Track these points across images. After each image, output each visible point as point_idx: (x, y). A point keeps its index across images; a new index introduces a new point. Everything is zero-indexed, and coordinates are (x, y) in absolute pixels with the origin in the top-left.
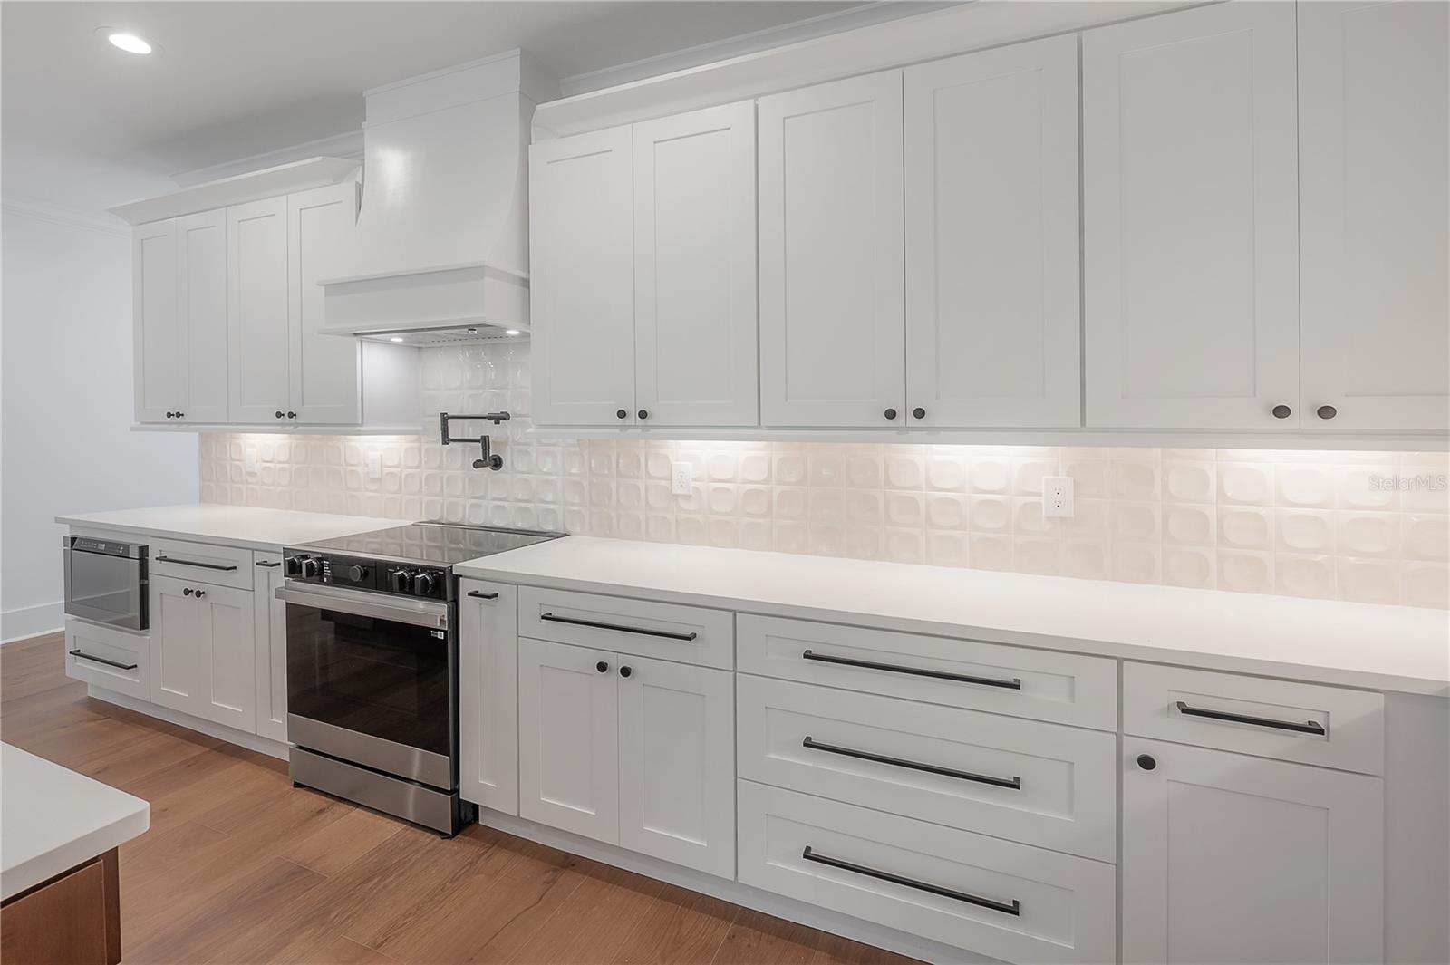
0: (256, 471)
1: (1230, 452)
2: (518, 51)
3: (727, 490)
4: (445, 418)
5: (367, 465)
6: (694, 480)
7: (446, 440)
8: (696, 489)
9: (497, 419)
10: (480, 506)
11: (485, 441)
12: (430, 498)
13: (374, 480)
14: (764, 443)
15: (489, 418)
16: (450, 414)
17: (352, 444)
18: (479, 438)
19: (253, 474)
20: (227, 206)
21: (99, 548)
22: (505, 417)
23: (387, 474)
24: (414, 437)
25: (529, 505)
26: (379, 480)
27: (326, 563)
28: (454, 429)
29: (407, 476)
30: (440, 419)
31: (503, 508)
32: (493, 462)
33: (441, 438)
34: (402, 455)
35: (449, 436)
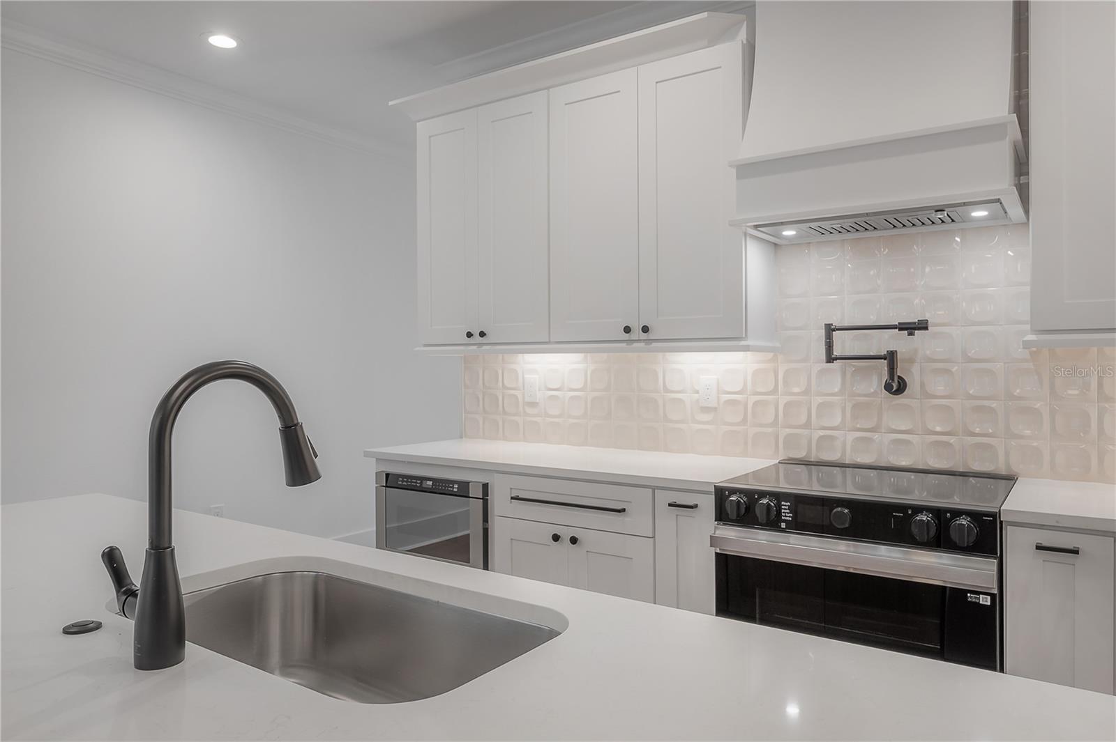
0: (538, 401)
4: (830, 330)
5: (697, 392)
7: (830, 358)
9: (910, 328)
10: (868, 440)
11: (891, 357)
12: (788, 431)
13: (706, 410)
15: (901, 328)
16: (836, 324)
18: (883, 352)
19: (533, 404)
20: (548, 88)
21: (424, 486)
22: (923, 326)
23: (727, 402)
24: (770, 355)
25: (952, 440)
26: (714, 409)
27: (785, 505)
28: (844, 344)
29: (756, 404)
30: (823, 332)
31: (907, 442)
32: (897, 386)
33: (823, 356)
34: (749, 378)
35: (836, 353)
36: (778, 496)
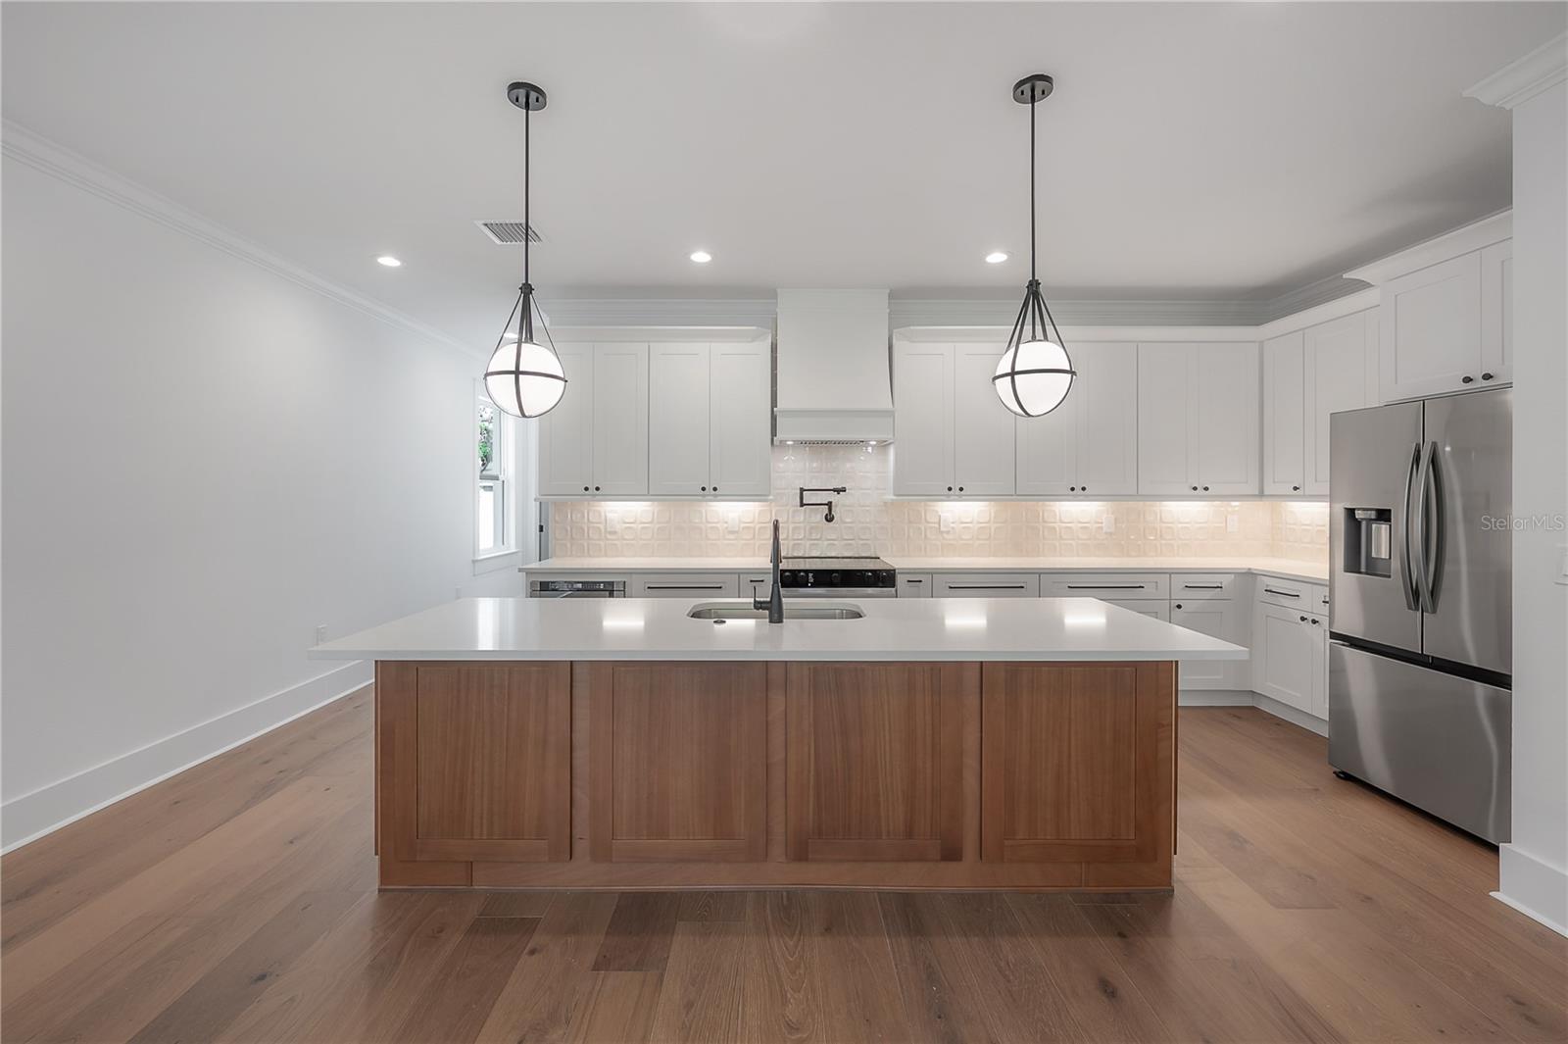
0: (617, 530)
1: (1148, 503)
2: (888, 291)
3: (968, 528)
4: (802, 490)
5: (726, 523)
6: (953, 523)
7: (802, 505)
8: (953, 528)
9: (837, 491)
11: (829, 504)
13: (731, 532)
14: (987, 503)
15: (834, 490)
16: (805, 487)
17: (713, 508)
18: (826, 502)
19: (615, 533)
22: (844, 490)
23: (743, 528)
24: (768, 503)
25: (854, 542)
26: (737, 532)
27: (811, 575)
28: (808, 498)
29: (760, 528)
30: (799, 491)
31: (834, 545)
32: (829, 518)
33: (799, 504)
34: (757, 515)
35: (804, 502)
36: (807, 572)
